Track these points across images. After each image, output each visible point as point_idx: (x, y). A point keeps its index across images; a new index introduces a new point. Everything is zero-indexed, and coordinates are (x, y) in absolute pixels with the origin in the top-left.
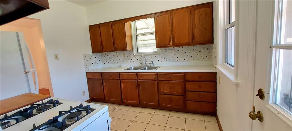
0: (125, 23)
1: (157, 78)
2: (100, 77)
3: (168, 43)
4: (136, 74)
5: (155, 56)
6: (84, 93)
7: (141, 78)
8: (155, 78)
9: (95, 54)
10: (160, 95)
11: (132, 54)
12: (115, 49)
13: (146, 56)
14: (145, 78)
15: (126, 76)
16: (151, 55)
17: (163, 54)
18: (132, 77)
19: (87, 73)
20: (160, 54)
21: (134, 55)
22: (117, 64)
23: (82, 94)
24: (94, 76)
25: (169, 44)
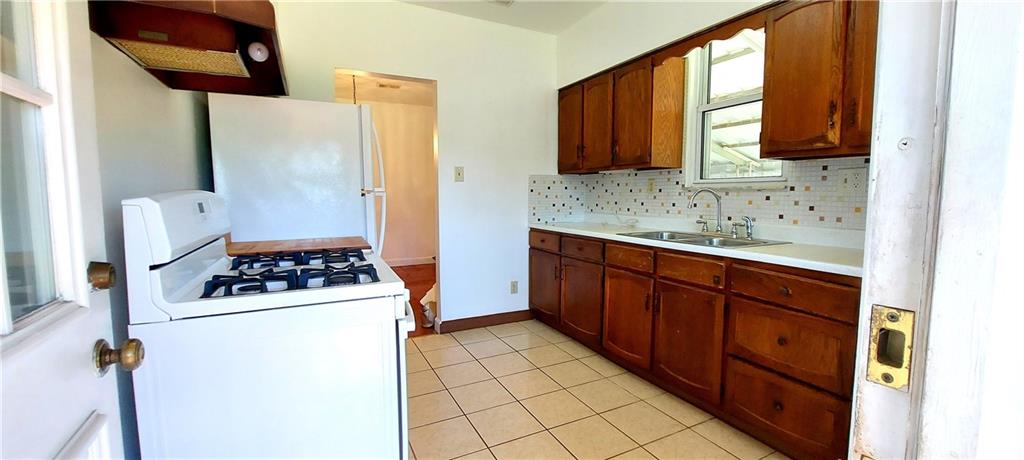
0: (653, 66)
1: (728, 285)
2: (555, 249)
3: (818, 133)
4: (652, 252)
5: (768, 198)
6: (514, 288)
7: (667, 273)
8: (717, 282)
9: (565, 176)
10: (730, 359)
11: (677, 183)
12: (616, 163)
13: (727, 194)
14: (681, 274)
15: (620, 256)
16: (749, 189)
17: (807, 189)
18: (639, 261)
19: (532, 230)
20: (792, 189)
21: (683, 186)
22: (625, 217)
23: (510, 288)
24: (543, 241)
25: (823, 138)
